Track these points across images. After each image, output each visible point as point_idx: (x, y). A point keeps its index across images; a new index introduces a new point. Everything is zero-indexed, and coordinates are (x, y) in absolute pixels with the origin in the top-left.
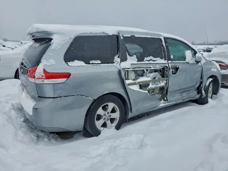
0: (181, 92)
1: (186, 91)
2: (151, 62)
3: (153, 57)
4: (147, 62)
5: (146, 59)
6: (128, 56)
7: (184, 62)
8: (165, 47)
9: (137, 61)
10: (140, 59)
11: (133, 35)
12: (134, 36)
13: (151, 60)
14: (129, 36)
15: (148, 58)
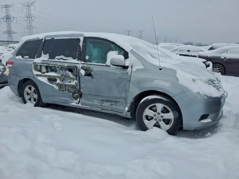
0: (103, 100)
1: (110, 101)
2: (61, 60)
3: (64, 56)
4: (57, 60)
5: (57, 57)
6: (43, 54)
7: (104, 65)
8: (81, 47)
9: (49, 59)
10: (52, 57)
11: (53, 37)
12: (53, 39)
13: (62, 59)
14: (50, 38)
15: (59, 57)
